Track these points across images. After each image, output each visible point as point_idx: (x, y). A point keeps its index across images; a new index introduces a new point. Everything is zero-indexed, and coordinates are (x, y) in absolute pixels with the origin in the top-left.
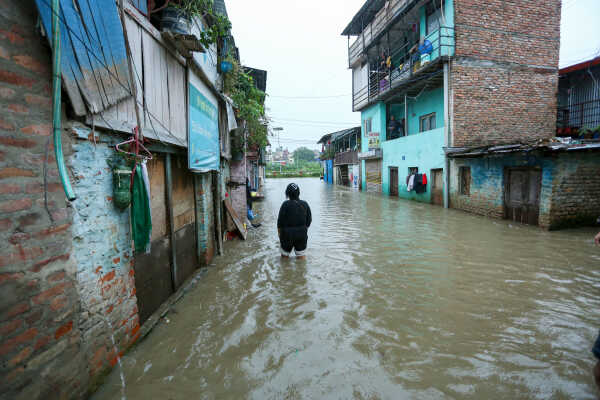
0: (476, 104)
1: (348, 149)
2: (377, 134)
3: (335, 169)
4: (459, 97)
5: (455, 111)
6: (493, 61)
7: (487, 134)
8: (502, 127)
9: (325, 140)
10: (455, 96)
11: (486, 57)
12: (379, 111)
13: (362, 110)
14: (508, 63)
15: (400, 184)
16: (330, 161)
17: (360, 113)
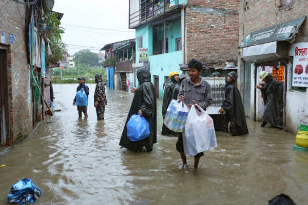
0: (202, 36)
1: (126, 59)
2: (146, 50)
3: (116, 76)
4: (190, 32)
5: (188, 40)
6: (214, 8)
7: (209, 55)
8: (221, 52)
9: (108, 48)
10: (187, 31)
11: (209, 6)
12: (148, 32)
13: (137, 28)
14: (224, 10)
15: (160, 88)
16: (112, 69)
17: (135, 30)
